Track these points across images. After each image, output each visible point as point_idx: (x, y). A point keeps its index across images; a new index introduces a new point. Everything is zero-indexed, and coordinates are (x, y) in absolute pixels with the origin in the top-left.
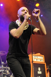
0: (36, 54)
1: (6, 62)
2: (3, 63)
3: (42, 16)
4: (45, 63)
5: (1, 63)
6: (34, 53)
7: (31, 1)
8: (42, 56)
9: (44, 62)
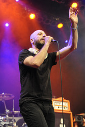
0: (58, 99)
1: (12, 110)
2: (7, 111)
3: (66, 41)
4: (71, 112)
5: (5, 111)
6: (54, 97)
7: (50, 20)
8: (67, 102)
9: (70, 110)
